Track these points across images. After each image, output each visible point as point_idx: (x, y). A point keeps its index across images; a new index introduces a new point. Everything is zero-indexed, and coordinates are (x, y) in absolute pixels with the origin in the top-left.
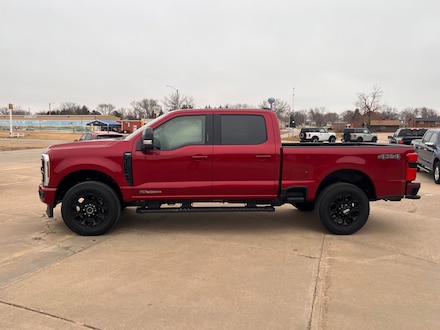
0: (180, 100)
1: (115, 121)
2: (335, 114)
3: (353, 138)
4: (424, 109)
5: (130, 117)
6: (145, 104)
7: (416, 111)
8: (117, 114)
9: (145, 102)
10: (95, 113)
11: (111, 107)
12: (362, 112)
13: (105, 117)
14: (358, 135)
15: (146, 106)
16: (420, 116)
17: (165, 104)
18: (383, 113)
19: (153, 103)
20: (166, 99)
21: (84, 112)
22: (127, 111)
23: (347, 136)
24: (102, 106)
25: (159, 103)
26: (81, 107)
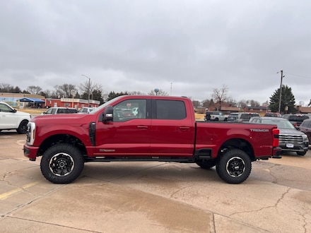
0: (92, 86)
1: (40, 99)
2: (198, 102)
3: (212, 118)
4: (252, 101)
5: (53, 97)
6: (65, 88)
7: (248, 102)
8: (43, 94)
9: (65, 86)
10: (25, 92)
11: (39, 89)
12: (215, 101)
13: (33, 96)
14: (216, 116)
15: (66, 90)
16: (249, 105)
17: (80, 88)
18: (228, 103)
19: (72, 87)
20: (81, 85)
21: (17, 91)
22: (51, 92)
23: (208, 117)
24: (31, 88)
25: (76, 88)
26: (14, 88)
